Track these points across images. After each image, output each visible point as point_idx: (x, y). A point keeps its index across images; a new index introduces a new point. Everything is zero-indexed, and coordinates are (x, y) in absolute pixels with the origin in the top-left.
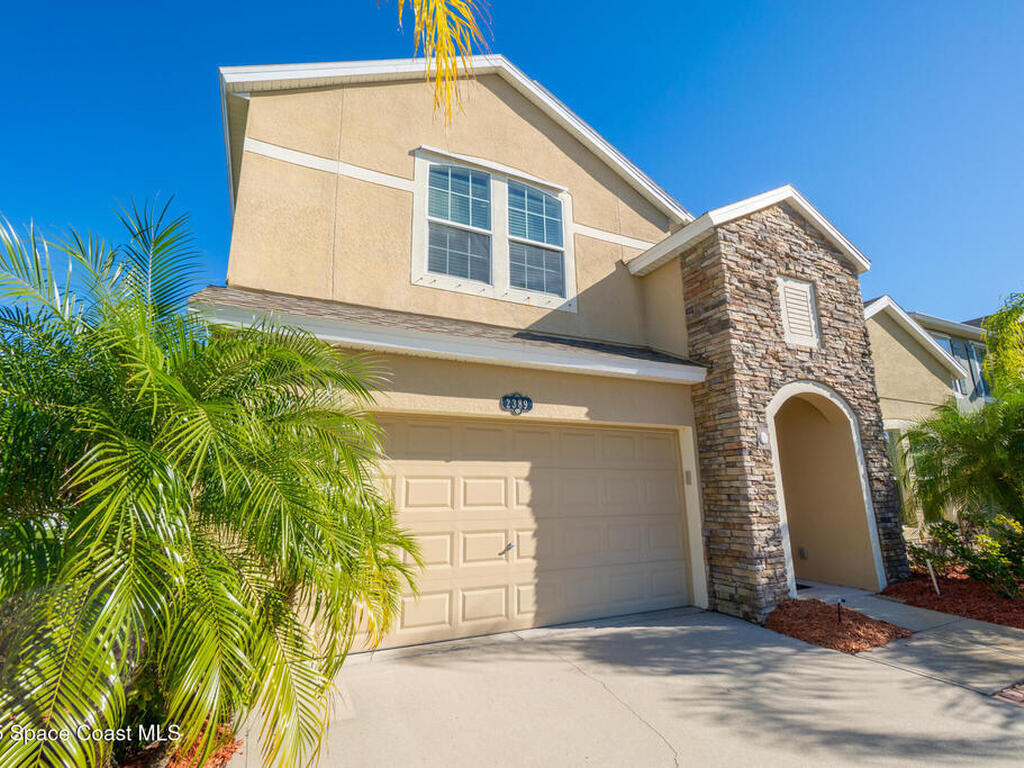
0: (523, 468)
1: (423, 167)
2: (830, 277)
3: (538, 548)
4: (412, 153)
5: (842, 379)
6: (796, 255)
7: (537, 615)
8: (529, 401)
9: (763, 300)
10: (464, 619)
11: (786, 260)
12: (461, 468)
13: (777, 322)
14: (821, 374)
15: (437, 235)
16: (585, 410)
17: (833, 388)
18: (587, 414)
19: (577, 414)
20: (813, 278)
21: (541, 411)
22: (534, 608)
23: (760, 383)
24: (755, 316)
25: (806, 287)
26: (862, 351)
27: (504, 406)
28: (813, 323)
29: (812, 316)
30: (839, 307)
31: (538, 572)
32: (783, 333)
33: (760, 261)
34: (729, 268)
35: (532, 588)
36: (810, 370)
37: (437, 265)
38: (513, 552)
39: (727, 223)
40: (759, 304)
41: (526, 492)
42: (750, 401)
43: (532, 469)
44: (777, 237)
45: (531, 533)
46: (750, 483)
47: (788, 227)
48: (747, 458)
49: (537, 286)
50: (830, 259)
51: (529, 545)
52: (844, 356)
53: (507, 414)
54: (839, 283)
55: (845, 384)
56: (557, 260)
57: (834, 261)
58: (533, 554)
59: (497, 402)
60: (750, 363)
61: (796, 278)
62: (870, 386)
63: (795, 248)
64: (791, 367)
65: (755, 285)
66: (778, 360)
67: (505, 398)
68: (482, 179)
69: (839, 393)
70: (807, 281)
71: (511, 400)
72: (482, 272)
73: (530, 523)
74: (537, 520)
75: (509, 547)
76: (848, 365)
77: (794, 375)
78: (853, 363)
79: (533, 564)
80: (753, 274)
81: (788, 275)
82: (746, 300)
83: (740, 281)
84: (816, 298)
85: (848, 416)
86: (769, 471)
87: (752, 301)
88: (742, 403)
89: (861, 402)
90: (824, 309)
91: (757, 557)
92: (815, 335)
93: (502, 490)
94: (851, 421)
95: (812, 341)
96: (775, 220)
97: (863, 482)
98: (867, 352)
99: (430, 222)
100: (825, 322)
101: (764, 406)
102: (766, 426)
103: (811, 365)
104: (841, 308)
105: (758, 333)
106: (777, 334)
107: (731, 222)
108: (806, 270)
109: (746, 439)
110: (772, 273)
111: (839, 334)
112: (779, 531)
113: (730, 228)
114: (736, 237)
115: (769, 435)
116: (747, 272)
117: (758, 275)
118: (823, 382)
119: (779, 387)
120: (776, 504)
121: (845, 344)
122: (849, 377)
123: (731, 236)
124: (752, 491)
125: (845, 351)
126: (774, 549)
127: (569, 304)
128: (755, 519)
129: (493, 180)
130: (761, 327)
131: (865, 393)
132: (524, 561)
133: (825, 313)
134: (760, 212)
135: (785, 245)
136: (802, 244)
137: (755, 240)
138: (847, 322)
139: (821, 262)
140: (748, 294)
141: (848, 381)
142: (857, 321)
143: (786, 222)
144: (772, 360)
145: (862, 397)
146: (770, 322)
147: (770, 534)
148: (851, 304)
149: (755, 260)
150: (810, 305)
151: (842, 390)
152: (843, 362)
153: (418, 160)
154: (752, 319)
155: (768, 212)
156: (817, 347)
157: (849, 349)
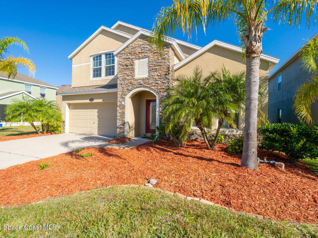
0: (97, 110)
3: (98, 123)
4: (90, 57)
5: (154, 84)
6: (143, 51)
7: (98, 133)
8: (93, 99)
9: (129, 69)
10: (89, 132)
11: (139, 54)
12: (88, 110)
13: (133, 73)
14: (145, 85)
16: (102, 100)
17: (150, 87)
18: (102, 101)
19: (101, 101)
20: (148, 56)
21: (95, 101)
22: (97, 132)
23: (125, 90)
24: (126, 74)
25: (147, 59)
26: (165, 74)
28: (148, 69)
29: (147, 67)
31: (98, 127)
32: (134, 76)
33: (129, 58)
35: (97, 129)
36: (141, 84)
37: (94, 76)
38: (95, 123)
40: (127, 70)
41: (97, 114)
42: (121, 95)
43: (98, 110)
44: (137, 48)
45: (97, 121)
46: (118, 113)
47: (141, 43)
48: (118, 108)
49: (110, 75)
51: (97, 123)
52: (157, 77)
53: (90, 102)
55: (155, 86)
56: (113, 67)
59: (89, 100)
60: (122, 86)
61: (143, 58)
62: (167, 84)
63: (142, 49)
64: (135, 85)
65: (127, 66)
66: (131, 84)
68: (100, 56)
70: (146, 57)
71: (91, 99)
72: (100, 75)
73: (97, 119)
74: (98, 119)
75: (94, 123)
76: (158, 80)
77: (136, 87)
78: (160, 78)
80: (126, 63)
81: (140, 58)
83: (123, 66)
84: (149, 61)
85: (156, 95)
86: (124, 110)
87: (126, 70)
88: (118, 96)
89: (161, 90)
90: (151, 64)
91: (118, 127)
92: (147, 73)
93: (93, 114)
94: (157, 96)
95: (146, 75)
96: (137, 43)
97: (157, 113)
98: (167, 73)
99: (93, 69)
100: (151, 68)
101: (125, 96)
102: (124, 100)
103: (142, 83)
104: (159, 61)
105: (126, 78)
106: (132, 77)
107: (122, 51)
108: (146, 54)
109: (119, 104)
110: (133, 60)
111: (156, 70)
112: (125, 123)
113: (121, 53)
114: (123, 55)
115: (125, 103)
116: (125, 63)
117: (129, 62)
118: (146, 87)
119: (130, 91)
120: (124, 118)
121: (158, 73)
122: (157, 83)
123: (121, 55)
124: (118, 114)
125: (158, 75)
126: (122, 126)
127: (115, 77)
128: (118, 120)
129: (102, 56)
130: (128, 76)
131: (163, 87)
132: (96, 125)
133: (151, 66)
134: (132, 43)
135: (140, 49)
136: (146, 46)
137: (128, 53)
138: (161, 66)
139: (153, 49)
140: (124, 69)
141: (157, 85)
142: (165, 64)
143: (141, 42)
144: (129, 84)
145: (161, 89)
146: (131, 74)
147: (122, 123)
148: (164, 59)
149: (127, 59)
150: (147, 64)
151: (153, 88)
152: (156, 79)
153: (91, 58)
154: (125, 75)
155: (135, 42)
156: (147, 76)
157: (159, 74)
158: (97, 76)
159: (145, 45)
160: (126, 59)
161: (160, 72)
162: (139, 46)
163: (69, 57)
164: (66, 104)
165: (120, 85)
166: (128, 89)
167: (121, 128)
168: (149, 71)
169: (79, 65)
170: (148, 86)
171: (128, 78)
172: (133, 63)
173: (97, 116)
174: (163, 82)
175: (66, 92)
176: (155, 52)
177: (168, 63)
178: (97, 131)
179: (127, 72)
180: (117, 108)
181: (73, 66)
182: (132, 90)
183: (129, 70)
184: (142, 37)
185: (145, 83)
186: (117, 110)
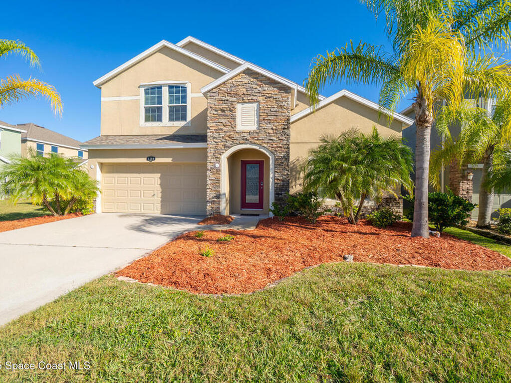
0: (159, 175)
1: (142, 90)
2: (269, 97)
3: (162, 196)
4: (139, 87)
5: (266, 141)
6: (249, 93)
7: (161, 211)
8: (155, 158)
11: (244, 96)
12: (142, 175)
13: (233, 123)
14: (253, 141)
15: (147, 110)
16: (171, 159)
17: (260, 145)
19: (169, 160)
20: (258, 100)
21: (157, 160)
22: (160, 209)
23: (220, 146)
24: (222, 123)
25: (255, 105)
26: (283, 127)
27: (147, 160)
28: (256, 119)
29: (256, 116)
30: (272, 109)
31: (161, 201)
32: (235, 127)
33: (227, 100)
34: (210, 107)
35: (160, 205)
36: (247, 140)
37: (147, 120)
38: (155, 196)
39: (212, 89)
40: (224, 117)
41: (159, 182)
42: (214, 153)
43: (161, 175)
44: (240, 87)
45: (160, 192)
46: (208, 180)
47: (246, 81)
49: (177, 119)
50: (272, 88)
51: (160, 195)
52: (271, 131)
53: (148, 162)
54: (276, 98)
55: (268, 143)
56: (184, 109)
57: (274, 89)
58: (160, 196)
59: (146, 159)
60: (215, 140)
61: (249, 102)
62: (285, 142)
63: (248, 89)
64: (237, 140)
65: (224, 111)
66: (230, 138)
67: (147, 158)
68: (160, 88)
69: (264, 146)
70: (255, 102)
71: (151, 158)
72: (159, 119)
73: (160, 189)
74: (162, 188)
75: (154, 195)
76: (272, 135)
77: (238, 142)
78: (276, 133)
79: (161, 199)
80: (222, 106)
81: (244, 102)
82: (218, 117)
83: (216, 111)
84: (259, 109)
85: (269, 155)
86: (218, 176)
87: (221, 117)
88: (209, 155)
89: (276, 149)
90: (262, 113)
91: (207, 201)
92: (256, 124)
93: (153, 181)
94: (270, 157)
95: (254, 127)
96: (240, 80)
97: (271, 180)
98: (286, 127)
99: (145, 107)
100: (262, 118)
101: (221, 155)
102: (219, 162)
103: (248, 137)
104: (274, 109)
105: (222, 129)
106: (232, 128)
107: (215, 88)
108: (254, 98)
109: (209, 166)
110: (234, 104)
111: (269, 122)
112: (220, 195)
113: (213, 91)
114: (217, 94)
115: (220, 165)
116: (219, 107)
117: (226, 106)
118: (255, 143)
119: (229, 148)
120: (219, 187)
121: (272, 125)
122: (272, 140)
123: (213, 94)
124: (209, 182)
125: (272, 129)
126: (215, 200)
127: (188, 123)
128: (208, 191)
129: (163, 88)
130: (225, 126)
131: (281, 145)
132: (158, 198)
133: (262, 114)
134: (231, 79)
135: (244, 90)
136: (254, 86)
137: (226, 92)
138: (276, 116)
139: (265, 92)
140: (219, 115)
141: (271, 141)
142: (283, 114)
143: (246, 79)
144: (227, 138)
145: (277, 147)
146: (229, 124)
147: (215, 195)
148: (281, 107)
149: (224, 101)
150: (256, 112)
151: (265, 145)
152: (269, 134)
153: (141, 89)
154: (220, 124)
155: (236, 78)
156: (256, 129)
157: (274, 128)
158: (153, 120)
159: (252, 84)
160: (222, 100)
161: (276, 124)
162: (244, 85)
163: (95, 83)
164: (97, 164)
165: (211, 138)
166: (225, 146)
167: (214, 201)
168: (259, 122)
169: (117, 99)
170: (257, 142)
171: (225, 129)
172: (233, 107)
173: (160, 185)
174: (281, 138)
175: (98, 144)
176: (268, 96)
177: (287, 114)
178: (160, 207)
179: (223, 121)
180: (207, 173)
181: (102, 99)
182: (232, 147)
183: (227, 117)
184: (248, 72)
185: (253, 138)
186: (207, 175)
